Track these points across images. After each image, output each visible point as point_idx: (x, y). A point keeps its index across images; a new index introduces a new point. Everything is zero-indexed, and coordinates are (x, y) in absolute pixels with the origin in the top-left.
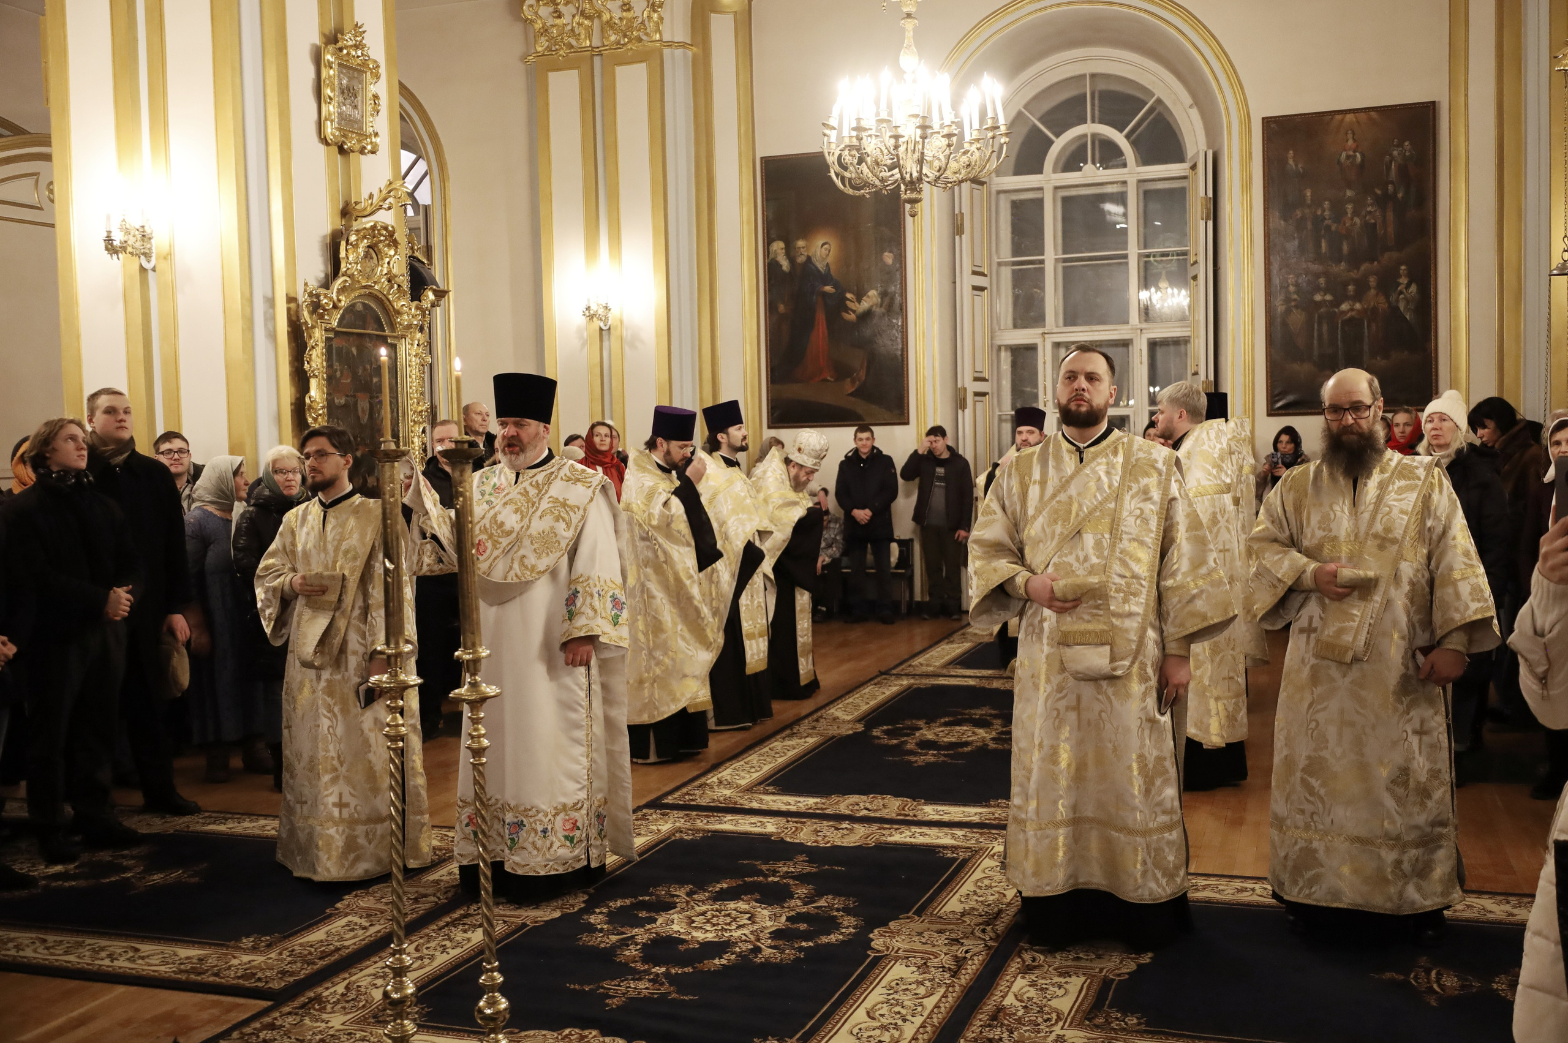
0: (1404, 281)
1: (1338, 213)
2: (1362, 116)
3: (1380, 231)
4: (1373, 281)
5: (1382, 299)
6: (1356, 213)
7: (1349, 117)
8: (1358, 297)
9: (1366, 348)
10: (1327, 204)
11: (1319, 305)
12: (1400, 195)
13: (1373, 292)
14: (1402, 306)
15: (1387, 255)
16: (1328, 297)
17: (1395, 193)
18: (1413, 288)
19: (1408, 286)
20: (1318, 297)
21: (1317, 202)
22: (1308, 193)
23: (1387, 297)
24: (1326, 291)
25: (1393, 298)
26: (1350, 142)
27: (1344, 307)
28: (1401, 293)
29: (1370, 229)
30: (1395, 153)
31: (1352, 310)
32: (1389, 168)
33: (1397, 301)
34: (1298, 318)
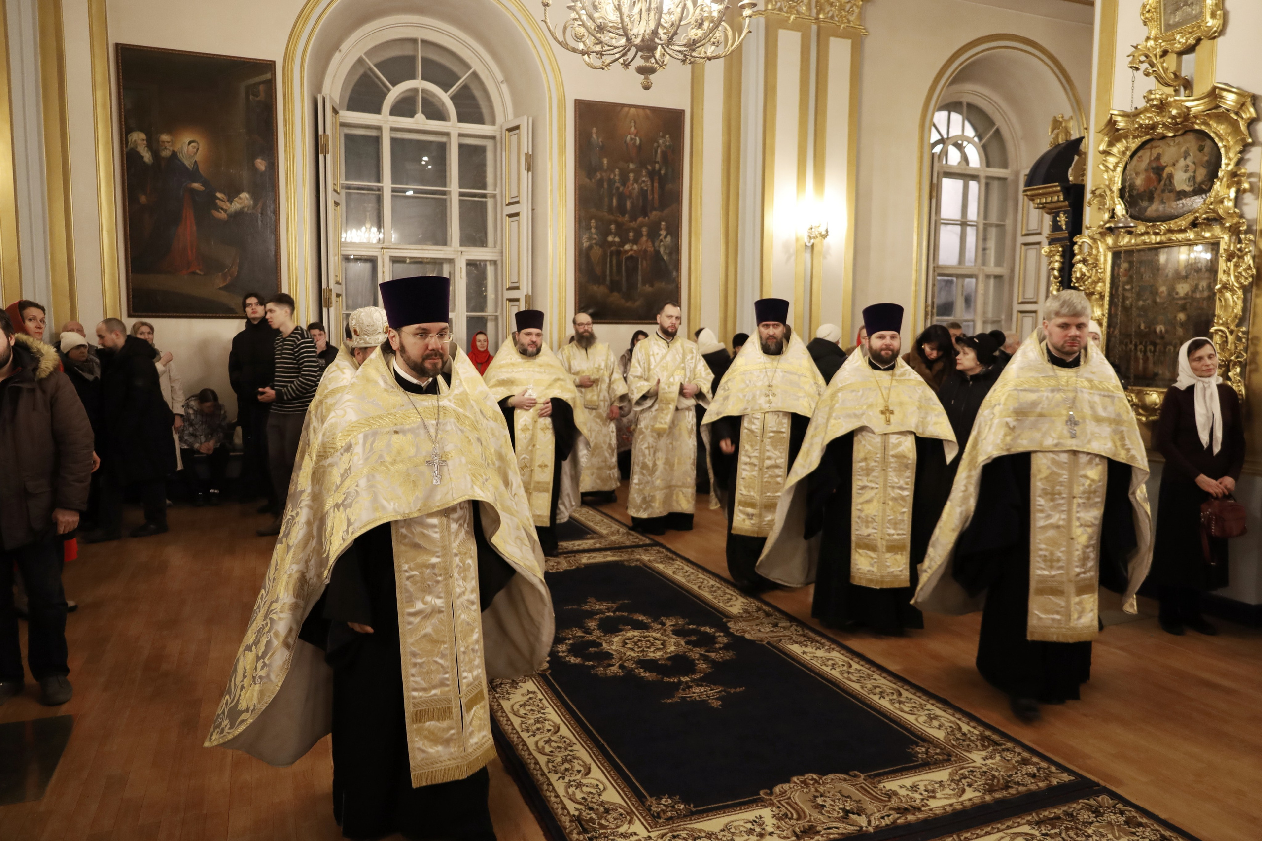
0: (663, 232)
1: (624, 180)
2: (641, 111)
3: (650, 197)
4: (645, 230)
5: (650, 244)
6: (636, 180)
7: (633, 110)
8: (635, 241)
9: (640, 278)
10: (617, 171)
11: (612, 244)
12: (663, 172)
13: (644, 239)
14: (662, 250)
15: (654, 213)
16: (617, 239)
17: (660, 170)
18: (669, 239)
19: (666, 237)
20: (610, 239)
21: (611, 169)
22: (605, 161)
23: (653, 243)
24: (616, 235)
25: (656, 244)
26: (633, 129)
27: (627, 247)
28: (661, 241)
29: (643, 193)
30: (660, 142)
31: (631, 250)
32: (656, 152)
33: (659, 247)
34: (597, 252)
